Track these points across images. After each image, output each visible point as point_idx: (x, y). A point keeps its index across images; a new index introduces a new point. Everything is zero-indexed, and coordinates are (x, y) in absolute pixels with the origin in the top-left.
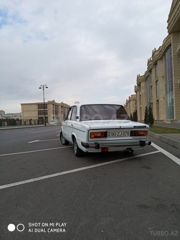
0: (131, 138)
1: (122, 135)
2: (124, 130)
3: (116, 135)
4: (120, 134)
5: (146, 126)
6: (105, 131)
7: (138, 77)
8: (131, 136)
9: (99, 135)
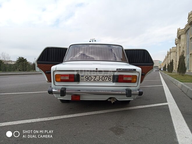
0: (114, 84)
1: (101, 80)
2: (103, 74)
3: (92, 80)
4: (97, 78)
5: (135, 70)
6: (75, 73)
7: (179, 30)
8: (113, 82)
9: (67, 78)
